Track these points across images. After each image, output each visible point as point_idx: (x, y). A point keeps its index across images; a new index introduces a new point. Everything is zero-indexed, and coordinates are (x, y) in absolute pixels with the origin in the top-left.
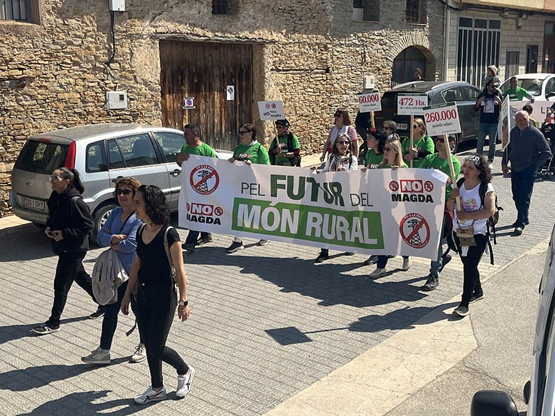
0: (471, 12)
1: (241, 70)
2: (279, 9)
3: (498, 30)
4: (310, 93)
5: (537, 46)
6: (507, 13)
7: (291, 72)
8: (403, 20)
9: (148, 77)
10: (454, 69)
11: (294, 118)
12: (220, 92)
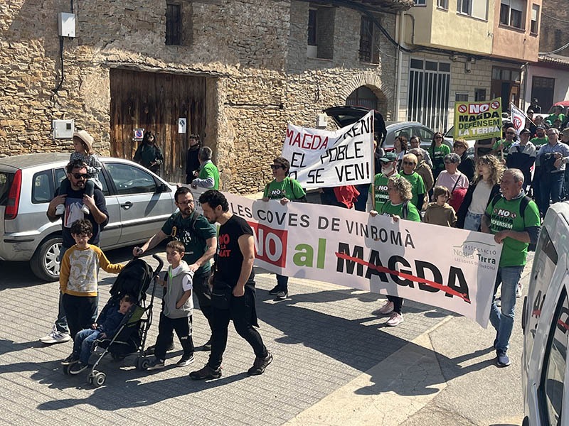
0: (423, 54)
1: (194, 103)
2: (234, 43)
3: (448, 73)
4: (263, 129)
5: (485, 90)
6: (456, 57)
7: (245, 106)
8: (356, 59)
9: (96, 106)
10: (405, 110)
11: (248, 153)
12: (172, 124)
